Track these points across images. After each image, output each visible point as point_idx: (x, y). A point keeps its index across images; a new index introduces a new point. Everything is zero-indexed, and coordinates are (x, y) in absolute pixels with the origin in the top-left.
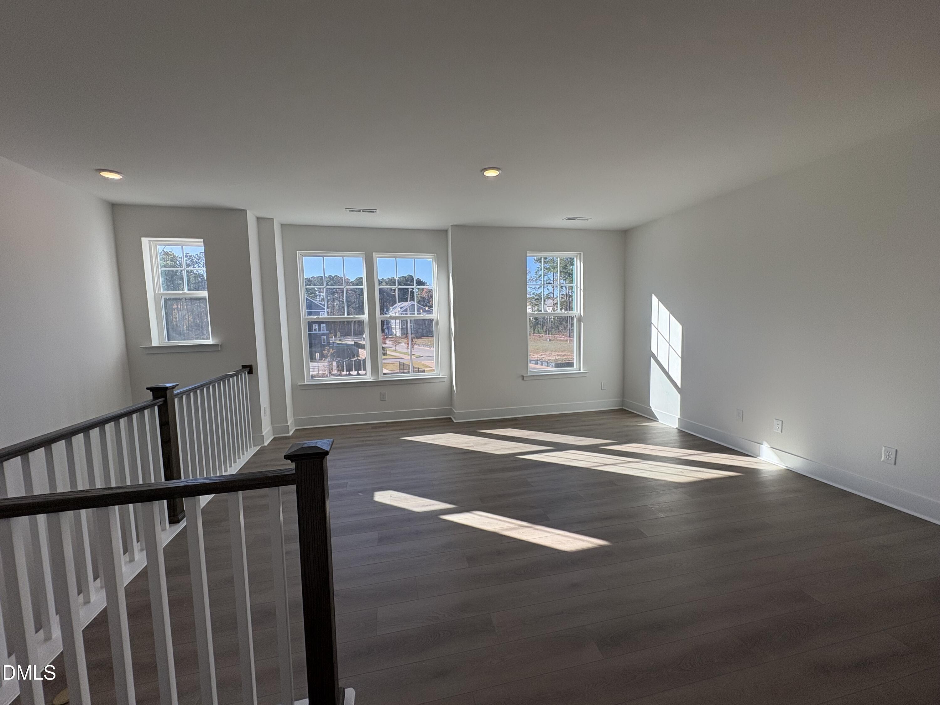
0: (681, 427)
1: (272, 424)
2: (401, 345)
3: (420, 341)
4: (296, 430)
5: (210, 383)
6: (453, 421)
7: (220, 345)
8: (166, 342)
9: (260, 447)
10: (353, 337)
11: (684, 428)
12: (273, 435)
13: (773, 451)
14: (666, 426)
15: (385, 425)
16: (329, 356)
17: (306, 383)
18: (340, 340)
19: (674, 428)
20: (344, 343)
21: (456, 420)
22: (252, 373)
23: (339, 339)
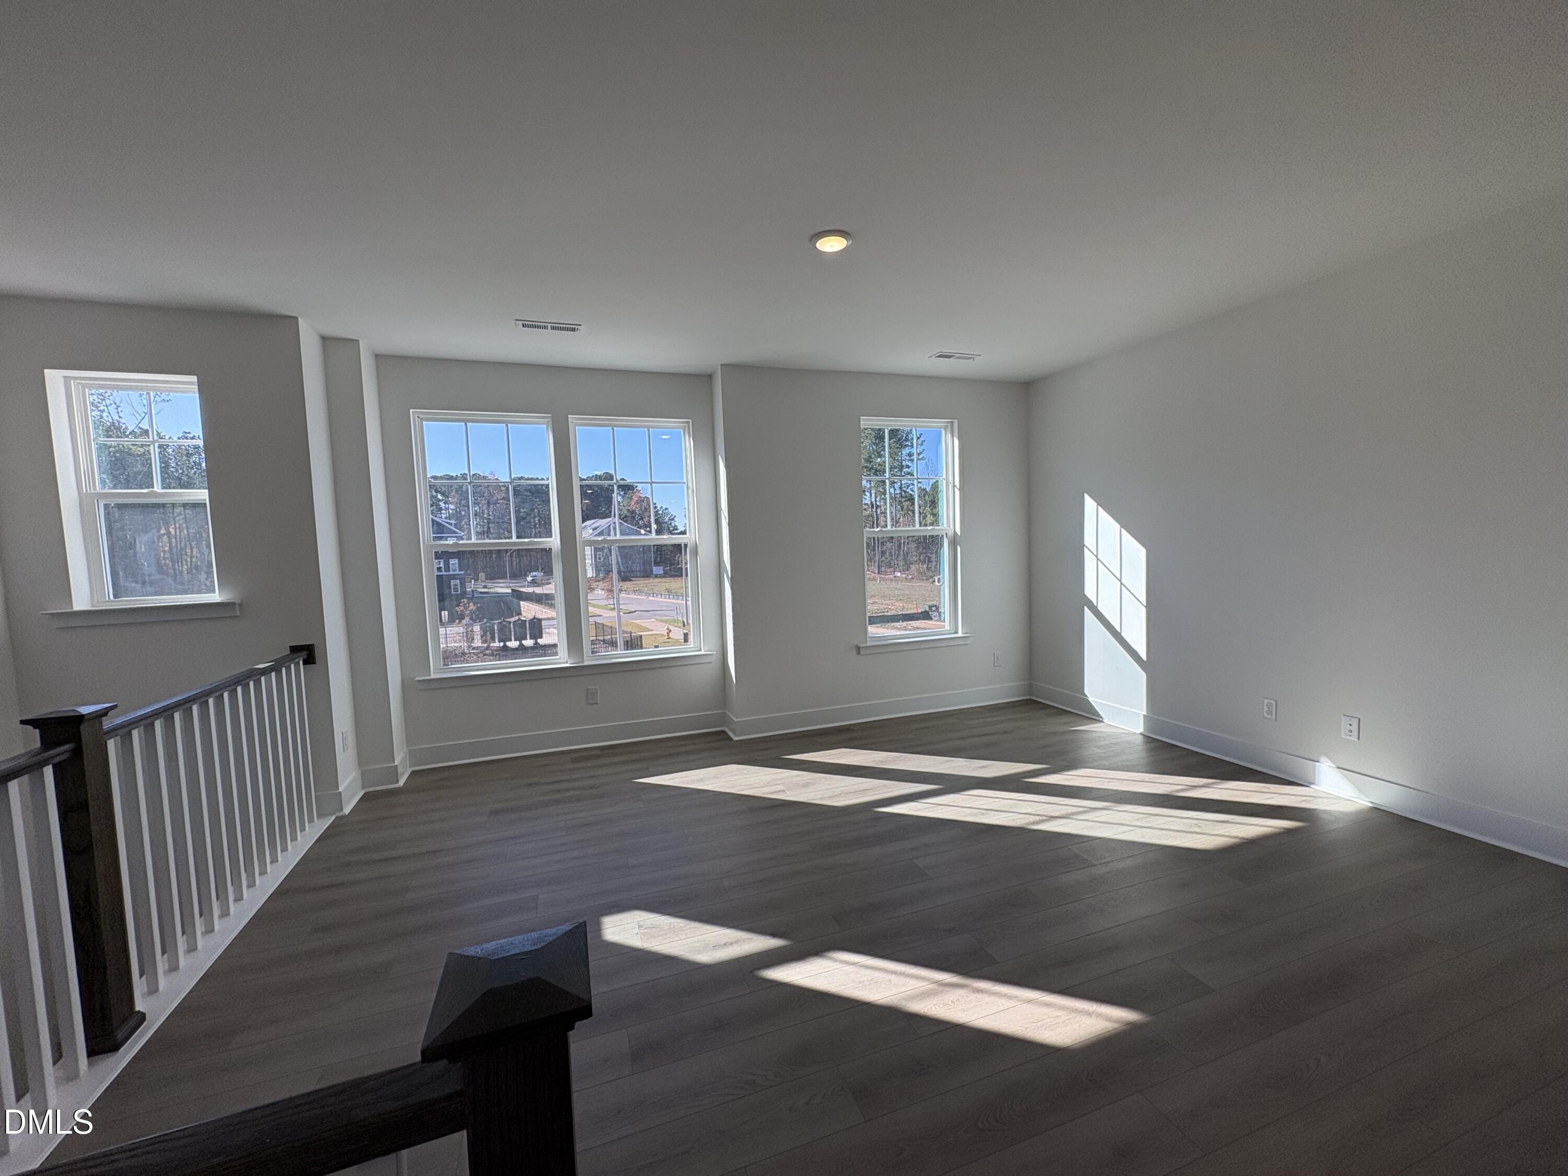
0: (1152, 732)
1: (360, 764)
2: (596, 592)
3: (628, 586)
4: (413, 772)
5: (208, 693)
6: (731, 739)
7: (240, 604)
8: (110, 601)
9: (334, 817)
10: (508, 580)
11: (1156, 734)
12: (363, 788)
13: (1342, 773)
14: (1122, 731)
15: (599, 752)
16: (467, 616)
17: (433, 676)
18: (485, 587)
19: (1135, 734)
20: (492, 590)
21: (736, 735)
22: (314, 662)
23: (484, 584)
